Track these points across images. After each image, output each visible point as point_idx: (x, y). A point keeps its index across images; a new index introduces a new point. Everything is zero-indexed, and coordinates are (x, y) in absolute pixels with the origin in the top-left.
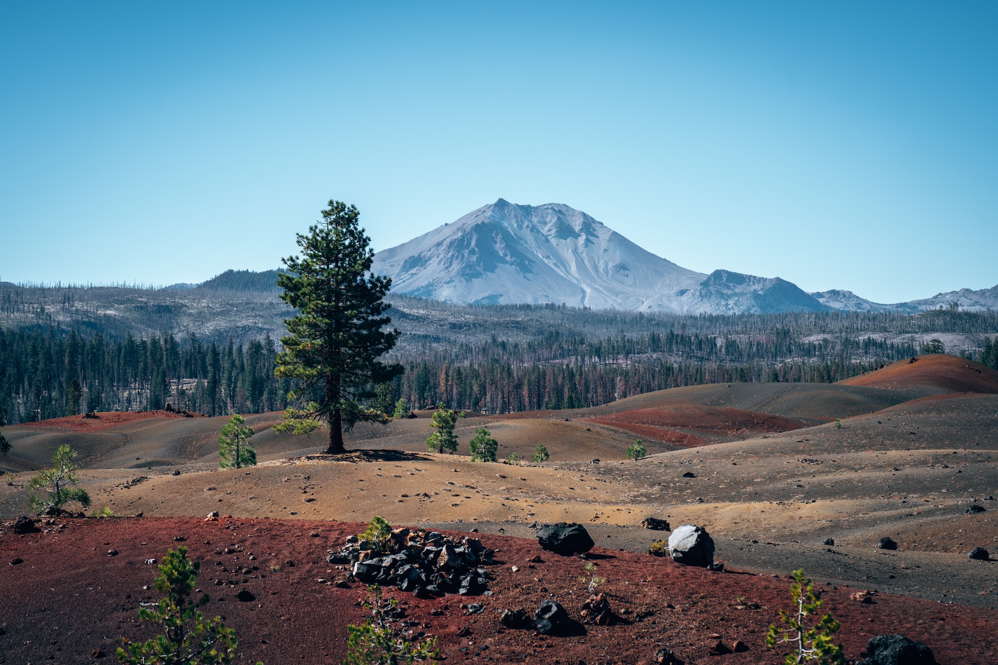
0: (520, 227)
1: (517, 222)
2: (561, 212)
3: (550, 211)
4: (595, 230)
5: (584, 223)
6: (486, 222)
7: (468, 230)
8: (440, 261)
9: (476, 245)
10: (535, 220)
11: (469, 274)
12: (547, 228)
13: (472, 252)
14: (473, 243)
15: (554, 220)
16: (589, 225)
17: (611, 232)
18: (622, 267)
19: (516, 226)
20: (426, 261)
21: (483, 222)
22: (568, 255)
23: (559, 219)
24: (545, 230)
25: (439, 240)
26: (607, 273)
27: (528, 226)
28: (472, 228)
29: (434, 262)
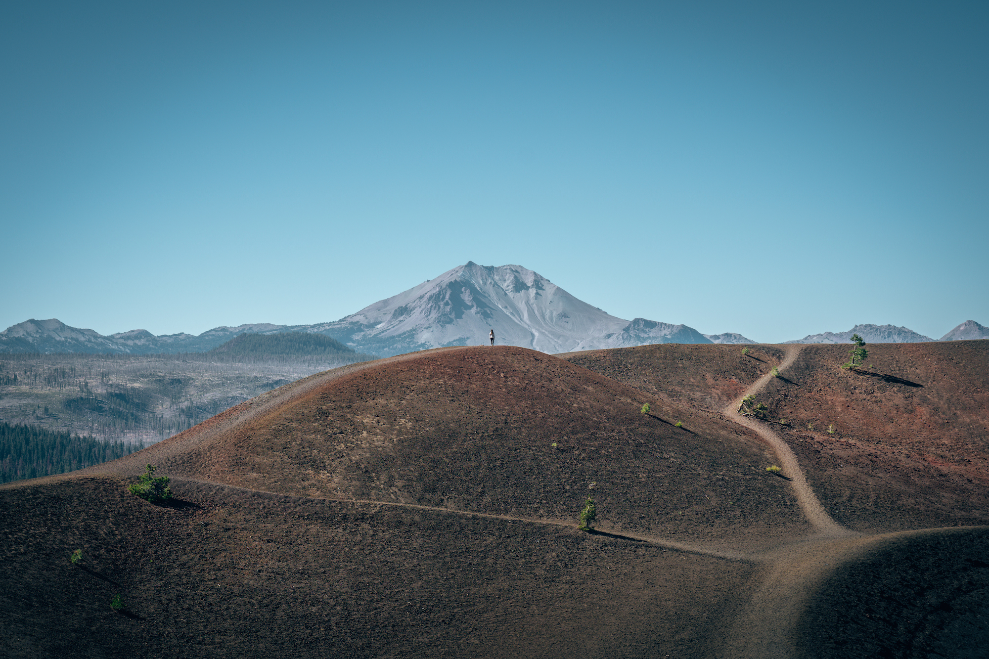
0: (485, 283)
1: (483, 279)
2: (516, 271)
3: (508, 271)
4: (543, 285)
5: (535, 281)
6: (458, 280)
7: (444, 286)
8: (422, 311)
9: (449, 299)
10: (496, 278)
11: (444, 321)
12: (506, 284)
13: (447, 304)
14: (447, 297)
15: (512, 278)
16: (539, 282)
17: (555, 288)
18: (564, 315)
19: (481, 283)
20: (411, 311)
21: (456, 280)
22: (522, 306)
23: (515, 277)
24: (504, 286)
25: (422, 294)
26: (552, 320)
27: (491, 283)
28: (447, 285)
29: (417, 311)
